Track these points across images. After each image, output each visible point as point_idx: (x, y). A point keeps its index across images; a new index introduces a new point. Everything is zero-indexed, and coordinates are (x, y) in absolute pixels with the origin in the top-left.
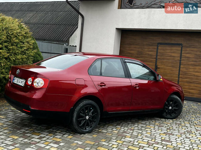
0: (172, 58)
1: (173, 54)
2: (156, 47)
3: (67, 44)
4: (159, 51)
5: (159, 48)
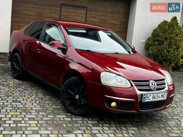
1: (78, 18)
2: (59, 9)
5: (63, 10)
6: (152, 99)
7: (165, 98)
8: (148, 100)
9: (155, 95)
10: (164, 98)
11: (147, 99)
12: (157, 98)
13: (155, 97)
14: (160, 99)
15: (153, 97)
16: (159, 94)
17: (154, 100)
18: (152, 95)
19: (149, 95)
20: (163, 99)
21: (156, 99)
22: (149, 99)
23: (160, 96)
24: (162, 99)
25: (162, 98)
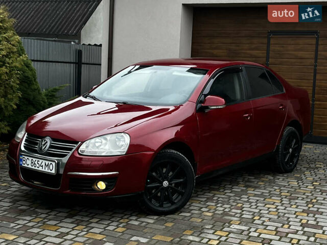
0: (299, 60)
1: (300, 54)
2: (265, 41)
3: (77, 41)
4: (272, 48)
5: (272, 41)
6: (30, 165)
7: (53, 172)
8: (26, 165)
9: (34, 159)
10: (51, 170)
11: (24, 162)
12: (38, 165)
13: (35, 164)
14: (44, 170)
15: (32, 163)
16: (41, 161)
17: (33, 167)
18: (30, 158)
19: (26, 157)
20: (49, 171)
21: (36, 168)
22: (28, 165)
23: (43, 164)
24: (46, 170)
25: (47, 168)
